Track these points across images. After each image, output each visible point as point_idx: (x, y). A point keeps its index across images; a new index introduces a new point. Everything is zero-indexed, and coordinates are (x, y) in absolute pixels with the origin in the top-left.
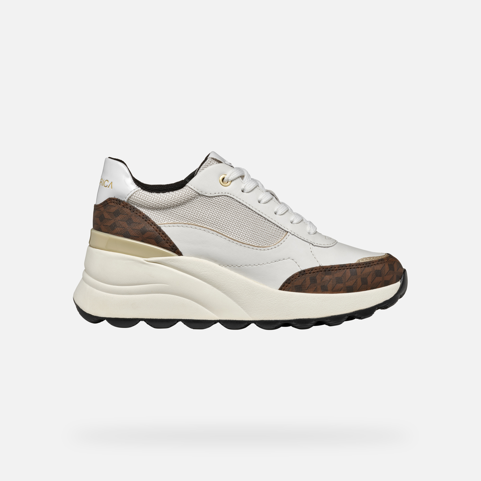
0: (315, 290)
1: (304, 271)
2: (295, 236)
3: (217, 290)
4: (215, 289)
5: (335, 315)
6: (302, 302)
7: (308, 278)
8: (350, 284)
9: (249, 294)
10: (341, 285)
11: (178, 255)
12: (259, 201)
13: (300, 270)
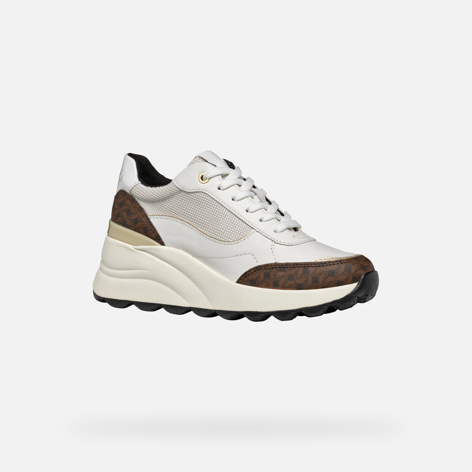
0: (267, 285)
1: (260, 266)
2: (260, 233)
3: (189, 279)
4: (187, 278)
5: (281, 311)
6: (253, 296)
7: (262, 273)
8: (301, 281)
9: (211, 285)
10: (291, 282)
11: (161, 245)
12: (233, 199)
13: (256, 265)
